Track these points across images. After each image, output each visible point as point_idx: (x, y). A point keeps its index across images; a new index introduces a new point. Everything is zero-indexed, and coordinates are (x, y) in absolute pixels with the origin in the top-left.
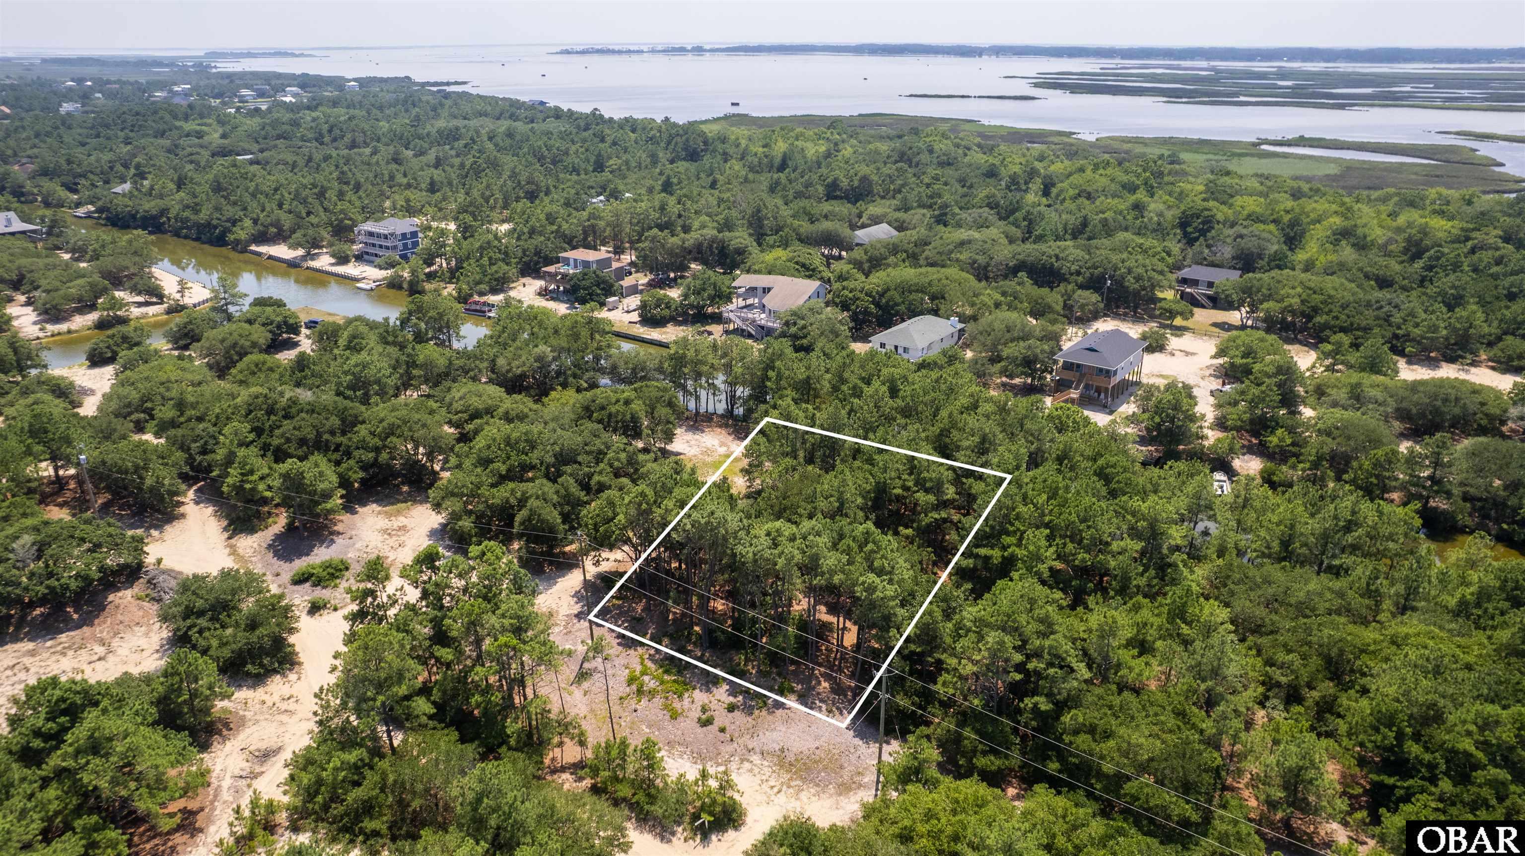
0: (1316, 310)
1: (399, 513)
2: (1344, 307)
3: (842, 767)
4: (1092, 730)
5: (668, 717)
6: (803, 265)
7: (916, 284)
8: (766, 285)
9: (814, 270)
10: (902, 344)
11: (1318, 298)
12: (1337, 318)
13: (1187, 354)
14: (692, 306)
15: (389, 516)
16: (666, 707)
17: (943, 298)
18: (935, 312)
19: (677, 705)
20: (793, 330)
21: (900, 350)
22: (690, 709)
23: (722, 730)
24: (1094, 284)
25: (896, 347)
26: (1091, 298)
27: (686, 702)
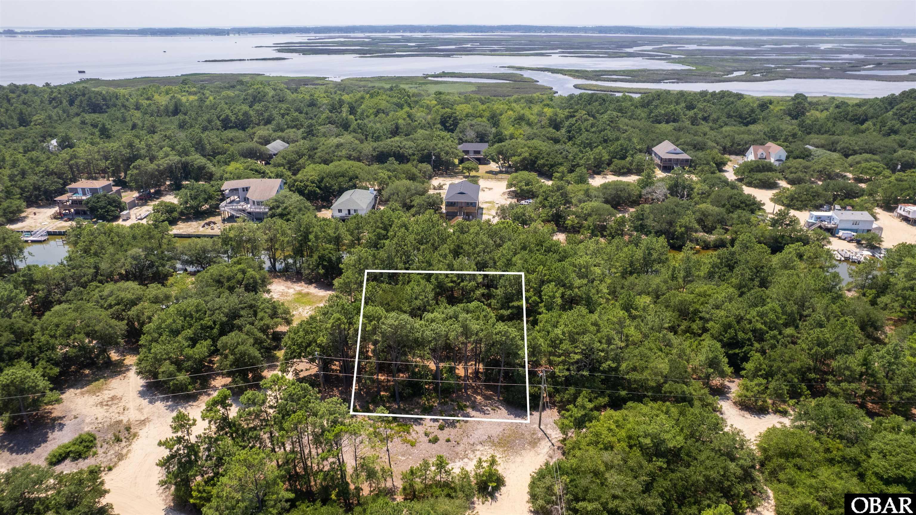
0: (536, 157)
1: (100, 390)
2: (548, 154)
3: (523, 434)
4: (634, 369)
5: (409, 446)
6: (256, 171)
7: (338, 173)
8: (245, 186)
9: (264, 173)
10: (352, 208)
11: (535, 152)
12: (547, 160)
13: (490, 189)
14: (192, 207)
15: (93, 393)
16: (405, 441)
17: (357, 177)
18: (355, 187)
19: (409, 438)
20: (279, 211)
21: (352, 212)
22: (418, 438)
23: (448, 441)
24: (425, 158)
25: (349, 211)
26: (427, 167)
27: (413, 434)
